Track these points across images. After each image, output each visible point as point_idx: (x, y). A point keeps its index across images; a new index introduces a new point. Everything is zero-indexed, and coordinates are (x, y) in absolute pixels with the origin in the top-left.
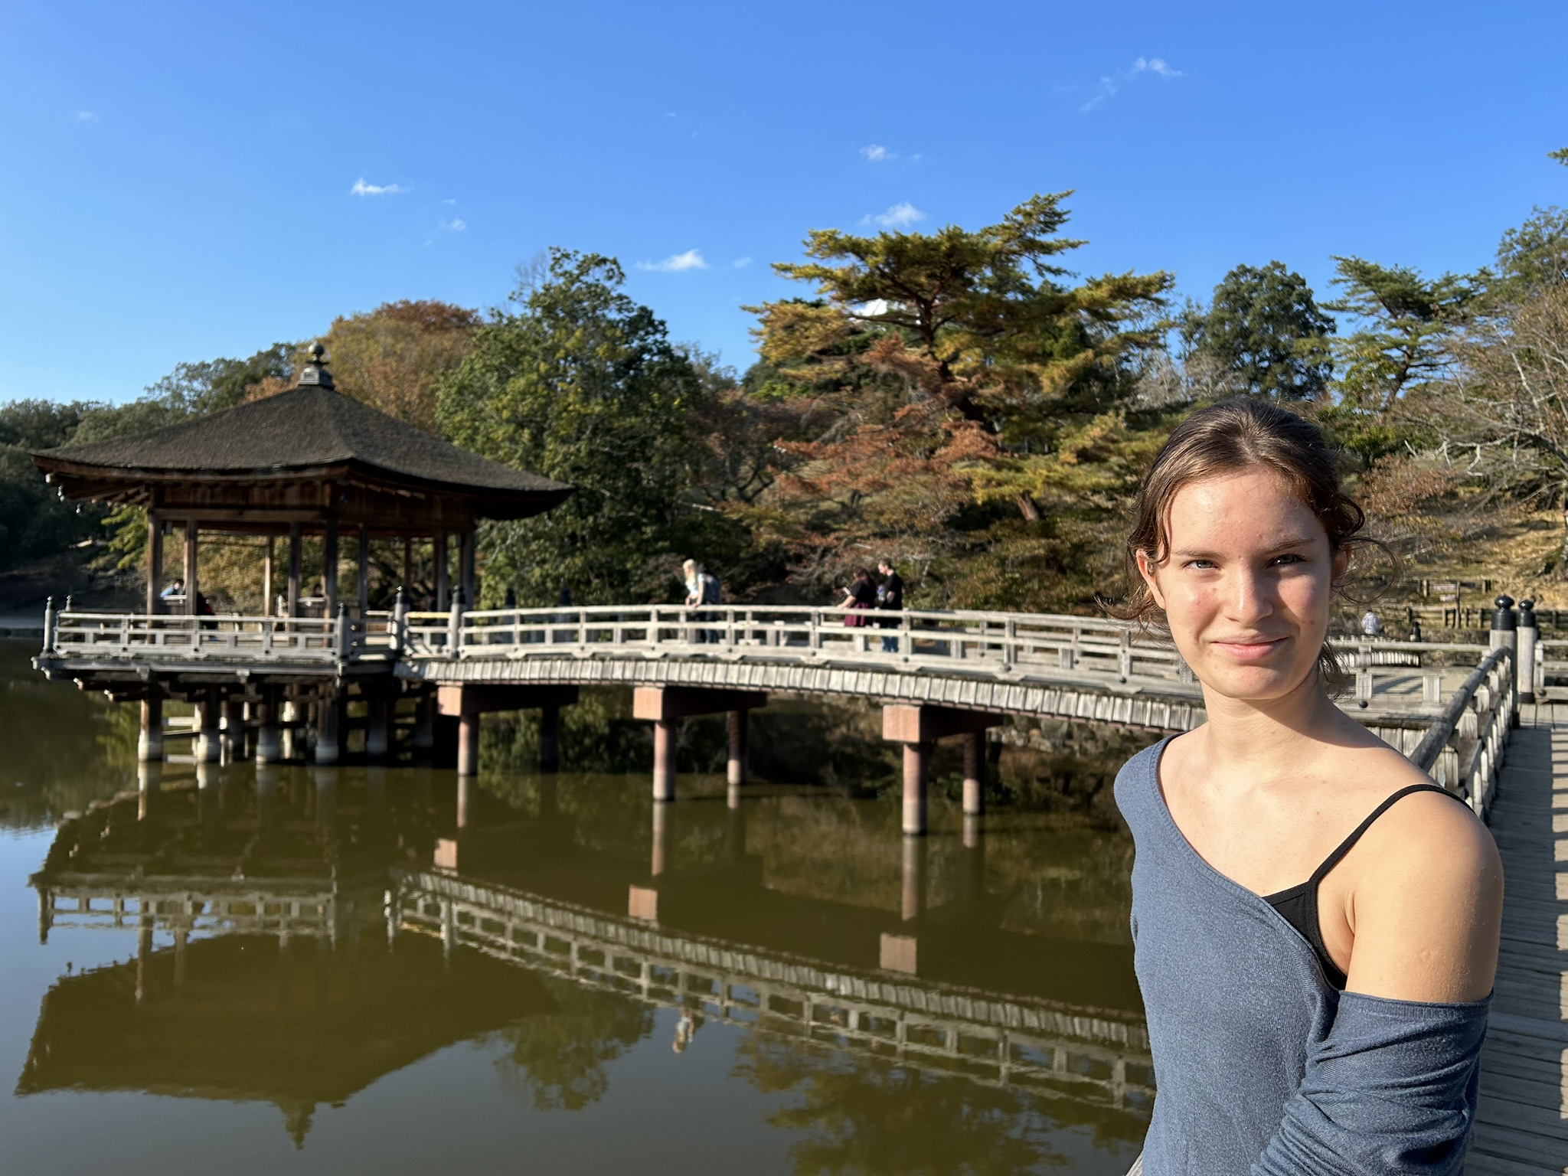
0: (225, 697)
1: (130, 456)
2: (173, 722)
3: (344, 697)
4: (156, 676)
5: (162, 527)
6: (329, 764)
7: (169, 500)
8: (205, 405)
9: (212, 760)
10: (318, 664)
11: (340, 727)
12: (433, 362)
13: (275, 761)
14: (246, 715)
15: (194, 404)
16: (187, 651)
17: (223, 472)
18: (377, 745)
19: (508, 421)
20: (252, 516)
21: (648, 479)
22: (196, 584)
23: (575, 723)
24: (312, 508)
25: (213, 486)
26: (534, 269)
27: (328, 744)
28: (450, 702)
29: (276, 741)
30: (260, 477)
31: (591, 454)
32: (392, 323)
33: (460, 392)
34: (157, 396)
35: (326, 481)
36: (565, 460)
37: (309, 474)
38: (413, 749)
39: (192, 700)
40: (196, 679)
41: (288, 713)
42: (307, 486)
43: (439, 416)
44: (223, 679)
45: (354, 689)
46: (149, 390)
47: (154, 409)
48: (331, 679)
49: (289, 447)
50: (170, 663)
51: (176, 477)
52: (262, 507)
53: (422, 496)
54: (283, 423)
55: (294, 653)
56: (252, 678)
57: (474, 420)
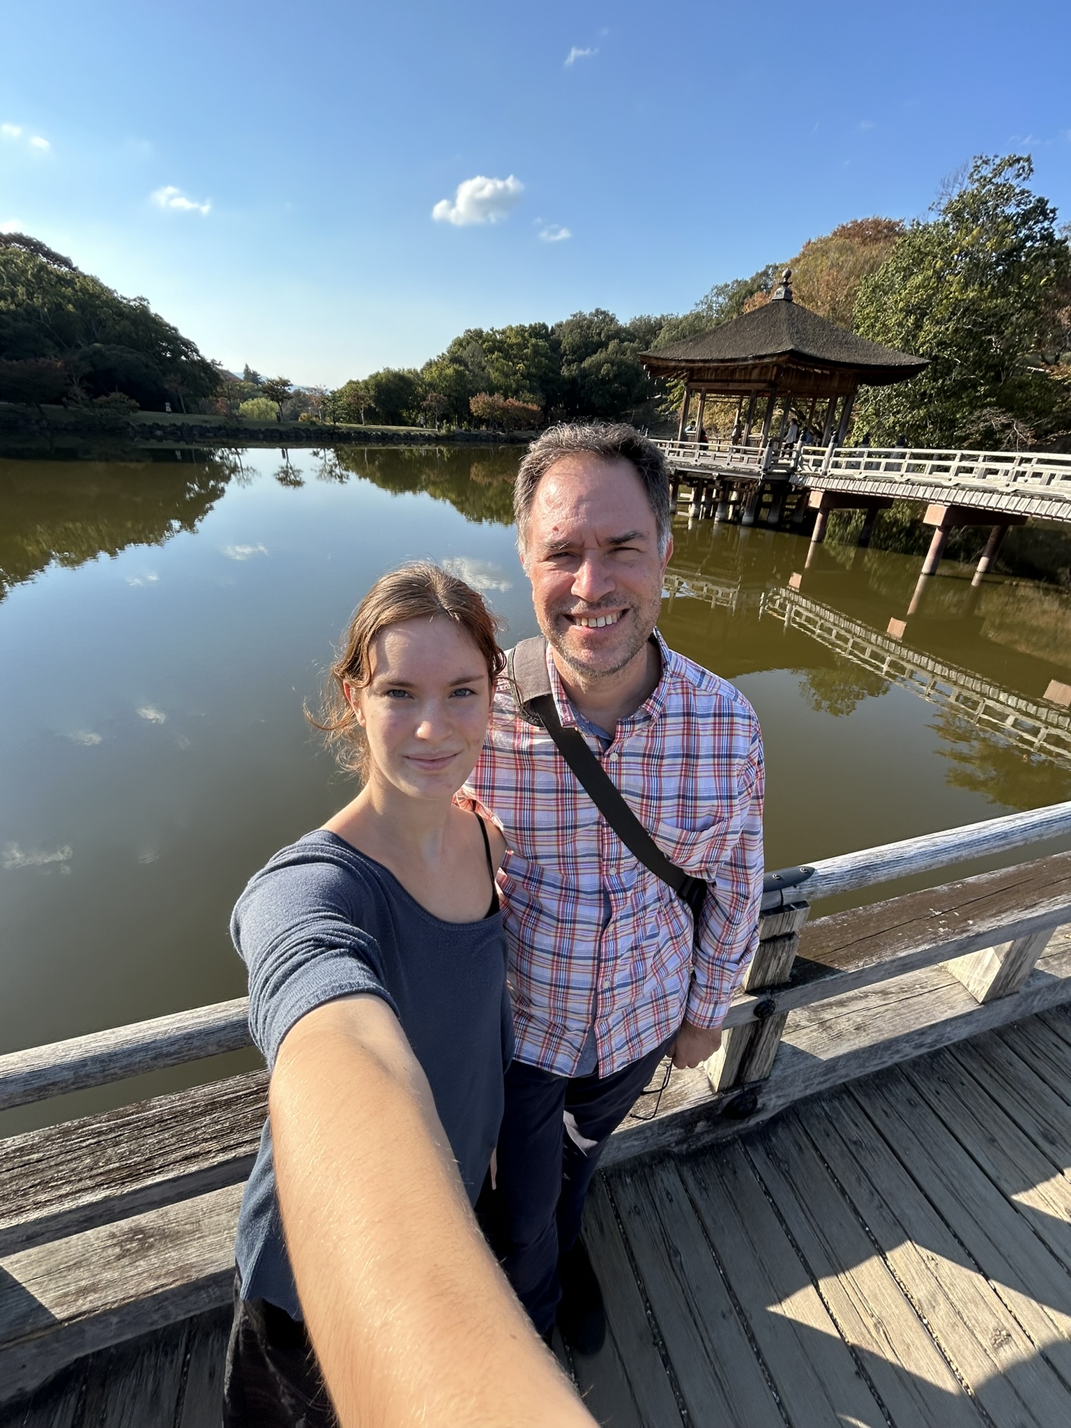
0: (706, 486)
1: (681, 353)
2: (682, 495)
3: (762, 491)
4: (678, 473)
5: (691, 393)
6: (748, 525)
7: (695, 378)
8: (723, 312)
9: (696, 516)
10: (751, 472)
11: (757, 506)
12: (862, 268)
13: (723, 520)
14: (714, 496)
15: (717, 311)
16: (692, 461)
17: (723, 361)
18: (773, 519)
19: (901, 310)
20: (732, 386)
21: (996, 348)
22: (702, 424)
23: (890, 518)
24: (764, 381)
25: (716, 369)
26: (956, 180)
27: (749, 515)
28: (815, 500)
29: (725, 511)
30: (741, 363)
31: (956, 331)
32: (841, 241)
33: (873, 291)
34: (699, 309)
35: (776, 365)
36: (935, 337)
37: (766, 360)
38: (791, 522)
39: (691, 486)
40: (695, 475)
41: (734, 496)
42: (765, 367)
43: (856, 309)
44: (705, 477)
45: (768, 487)
46: (697, 305)
47: (698, 317)
48: (756, 481)
49: (759, 343)
50: (684, 467)
51: (701, 364)
52: (739, 381)
53: (828, 372)
54: (758, 328)
55: (741, 465)
56: (720, 477)
57: (878, 311)
